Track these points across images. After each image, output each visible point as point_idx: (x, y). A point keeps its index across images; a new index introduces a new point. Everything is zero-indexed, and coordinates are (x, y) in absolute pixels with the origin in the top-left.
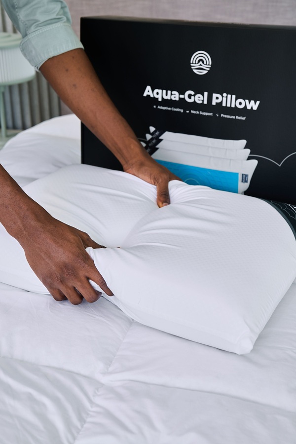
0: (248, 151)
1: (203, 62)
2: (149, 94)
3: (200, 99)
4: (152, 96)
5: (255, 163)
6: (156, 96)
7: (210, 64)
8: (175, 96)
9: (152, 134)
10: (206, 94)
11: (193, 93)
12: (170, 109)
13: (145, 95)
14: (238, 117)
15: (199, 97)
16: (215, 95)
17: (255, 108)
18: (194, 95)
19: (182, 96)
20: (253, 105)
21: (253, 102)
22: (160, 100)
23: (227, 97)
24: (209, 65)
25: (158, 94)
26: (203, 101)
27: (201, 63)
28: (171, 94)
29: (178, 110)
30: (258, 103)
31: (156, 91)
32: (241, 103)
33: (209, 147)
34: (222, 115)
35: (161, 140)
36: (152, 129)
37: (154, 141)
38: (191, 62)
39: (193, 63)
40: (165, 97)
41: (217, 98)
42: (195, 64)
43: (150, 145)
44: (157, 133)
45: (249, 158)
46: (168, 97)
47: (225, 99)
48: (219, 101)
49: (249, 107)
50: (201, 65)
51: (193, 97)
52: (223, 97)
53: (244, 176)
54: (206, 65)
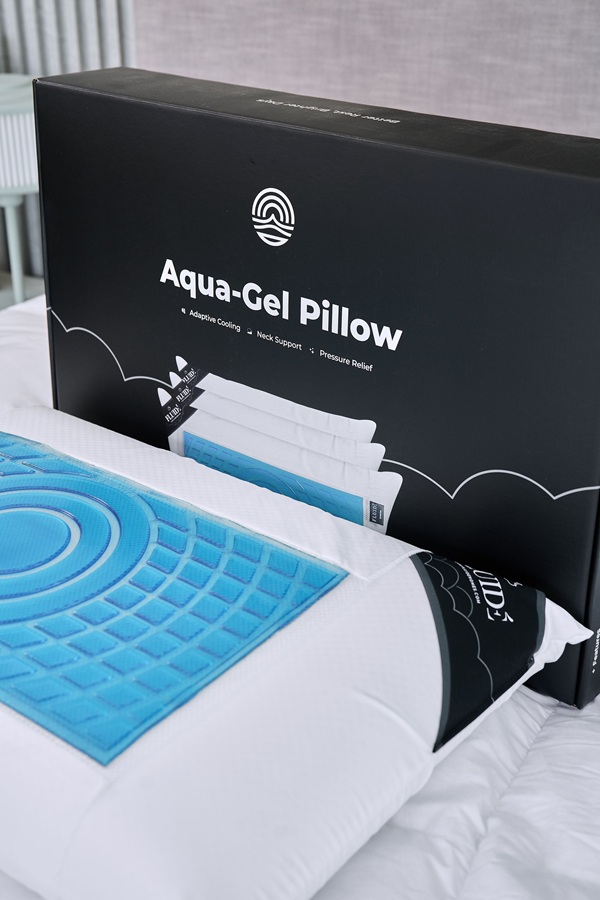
0: (381, 449)
1: (278, 218)
2: (170, 277)
3: (274, 305)
4: (177, 284)
5: (395, 481)
6: (186, 286)
7: (293, 223)
8: (224, 292)
9: (181, 374)
10: (286, 294)
11: (259, 290)
12: (214, 320)
13: (163, 280)
14: (355, 363)
15: (272, 301)
16: (305, 302)
17: (393, 345)
18: (262, 296)
19: (236, 294)
20: (388, 338)
21: (386, 330)
22: (193, 295)
23: (330, 309)
24: (290, 224)
25: (188, 280)
26: (280, 311)
27: (273, 217)
28: (216, 286)
29: (229, 325)
30: (399, 333)
31: (185, 273)
32: (362, 330)
33: (297, 424)
34: (322, 353)
35: (201, 391)
36: (181, 363)
37: (186, 392)
38: (254, 213)
39: (256, 216)
40: (204, 292)
41: (310, 310)
42: (261, 218)
43: (178, 398)
44: (192, 374)
45: (384, 467)
46: (209, 292)
47: (326, 313)
48: (314, 316)
49: (379, 342)
50: (272, 223)
51: (259, 300)
52: (322, 308)
53: (374, 507)
54: (284, 223)
